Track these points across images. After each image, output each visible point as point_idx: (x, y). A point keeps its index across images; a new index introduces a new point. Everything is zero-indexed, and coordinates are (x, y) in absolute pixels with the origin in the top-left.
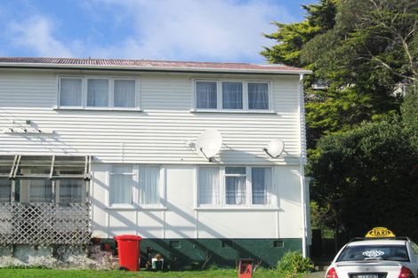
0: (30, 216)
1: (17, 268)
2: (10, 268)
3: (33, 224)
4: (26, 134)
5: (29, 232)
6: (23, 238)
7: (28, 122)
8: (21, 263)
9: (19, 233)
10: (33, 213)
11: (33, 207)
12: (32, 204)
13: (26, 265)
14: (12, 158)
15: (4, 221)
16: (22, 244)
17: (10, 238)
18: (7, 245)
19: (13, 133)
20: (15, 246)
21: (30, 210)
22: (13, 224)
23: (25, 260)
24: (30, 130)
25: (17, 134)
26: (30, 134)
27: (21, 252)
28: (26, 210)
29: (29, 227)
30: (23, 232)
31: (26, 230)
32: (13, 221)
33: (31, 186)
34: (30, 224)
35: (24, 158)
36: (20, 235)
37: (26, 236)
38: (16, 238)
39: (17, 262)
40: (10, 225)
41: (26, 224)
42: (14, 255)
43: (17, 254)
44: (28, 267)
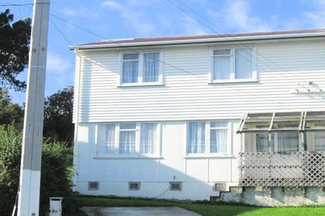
0: (318, 162)
1: (308, 206)
2: (302, 206)
3: (321, 169)
4: (309, 93)
5: (318, 176)
6: (312, 181)
7: (311, 83)
8: (312, 203)
9: (309, 177)
10: (320, 160)
11: (320, 155)
12: (319, 152)
13: (316, 204)
14: (299, 114)
15: (296, 167)
16: (312, 187)
17: (302, 181)
18: (299, 187)
19: (298, 93)
20: (306, 188)
21: (317, 157)
22: (304, 170)
23: (315, 200)
24: (313, 89)
25: (302, 93)
26: (313, 93)
27: (311, 193)
28: (315, 157)
29: (317, 172)
30: (312, 177)
31: (315, 174)
32: (303, 167)
33: (315, 138)
34: (318, 170)
35: (309, 114)
36: (310, 179)
37: (315, 179)
38: (307, 182)
39: (308, 202)
40: (301, 170)
41: (315, 169)
42: (306, 196)
43: (308, 195)
44: (318, 206)
